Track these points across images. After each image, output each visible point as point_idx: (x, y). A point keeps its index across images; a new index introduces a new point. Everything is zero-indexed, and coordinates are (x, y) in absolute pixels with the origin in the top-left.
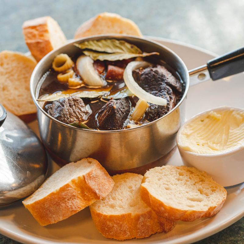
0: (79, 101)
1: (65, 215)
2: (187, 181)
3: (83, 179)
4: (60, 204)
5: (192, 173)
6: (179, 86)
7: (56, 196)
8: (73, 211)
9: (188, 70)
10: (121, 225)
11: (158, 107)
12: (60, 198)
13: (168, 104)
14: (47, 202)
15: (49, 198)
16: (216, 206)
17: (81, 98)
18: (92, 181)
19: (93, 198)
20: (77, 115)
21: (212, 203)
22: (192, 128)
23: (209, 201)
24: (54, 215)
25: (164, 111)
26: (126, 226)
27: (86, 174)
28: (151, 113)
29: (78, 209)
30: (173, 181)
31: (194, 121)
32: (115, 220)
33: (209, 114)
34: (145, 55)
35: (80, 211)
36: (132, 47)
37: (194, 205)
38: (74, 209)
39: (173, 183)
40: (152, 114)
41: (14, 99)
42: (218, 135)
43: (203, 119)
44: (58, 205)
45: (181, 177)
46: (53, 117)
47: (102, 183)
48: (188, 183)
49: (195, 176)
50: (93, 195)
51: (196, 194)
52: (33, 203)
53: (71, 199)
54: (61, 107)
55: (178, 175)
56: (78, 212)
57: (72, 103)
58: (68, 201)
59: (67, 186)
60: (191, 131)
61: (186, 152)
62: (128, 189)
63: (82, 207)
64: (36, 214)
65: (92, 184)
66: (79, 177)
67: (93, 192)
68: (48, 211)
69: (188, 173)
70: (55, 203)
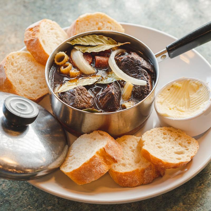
0: (84, 89)
1: (96, 177)
2: (170, 138)
3: (103, 150)
4: (92, 170)
5: (171, 131)
6: (151, 68)
7: (88, 165)
8: (101, 173)
9: (154, 54)
10: (133, 178)
11: (141, 87)
12: (91, 166)
13: (148, 84)
14: (82, 169)
15: (83, 167)
16: (195, 155)
17: (84, 86)
18: (110, 151)
19: (112, 163)
20: (85, 100)
21: (191, 153)
22: (163, 97)
23: (189, 152)
24: (88, 178)
25: (145, 89)
26: (136, 177)
27: (105, 146)
28: (136, 91)
29: (105, 172)
30: (162, 140)
31: (163, 90)
32: (128, 175)
33: (173, 84)
34: (120, 44)
35: (106, 173)
36: (109, 39)
37: (181, 157)
38: (102, 172)
39: (162, 142)
40: (138, 93)
41: (30, 88)
42: (182, 100)
43: (169, 89)
44: (90, 171)
45: (165, 136)
46: (69, 104)
47: (116, 150)
48: (172, 140)
49: (174, 133)
50: (112, 160)
51: (179, 148)
52: (72, 171)
53: (99, 166)
54: (73, 96)
55: (163, 135)
56: (104, 174)
57: (80, 92)
58: (96, 167)
59: (94, 157)
60: (163, 99)
61: (165, 117)
62: (130, 149)
63: (106, 170)
64: (74, 178)
65: (110, 152)
66: (101, 149)
67: (112, 158)
68: (84, 176)
69: (169, 132)
70: (88, 170)
